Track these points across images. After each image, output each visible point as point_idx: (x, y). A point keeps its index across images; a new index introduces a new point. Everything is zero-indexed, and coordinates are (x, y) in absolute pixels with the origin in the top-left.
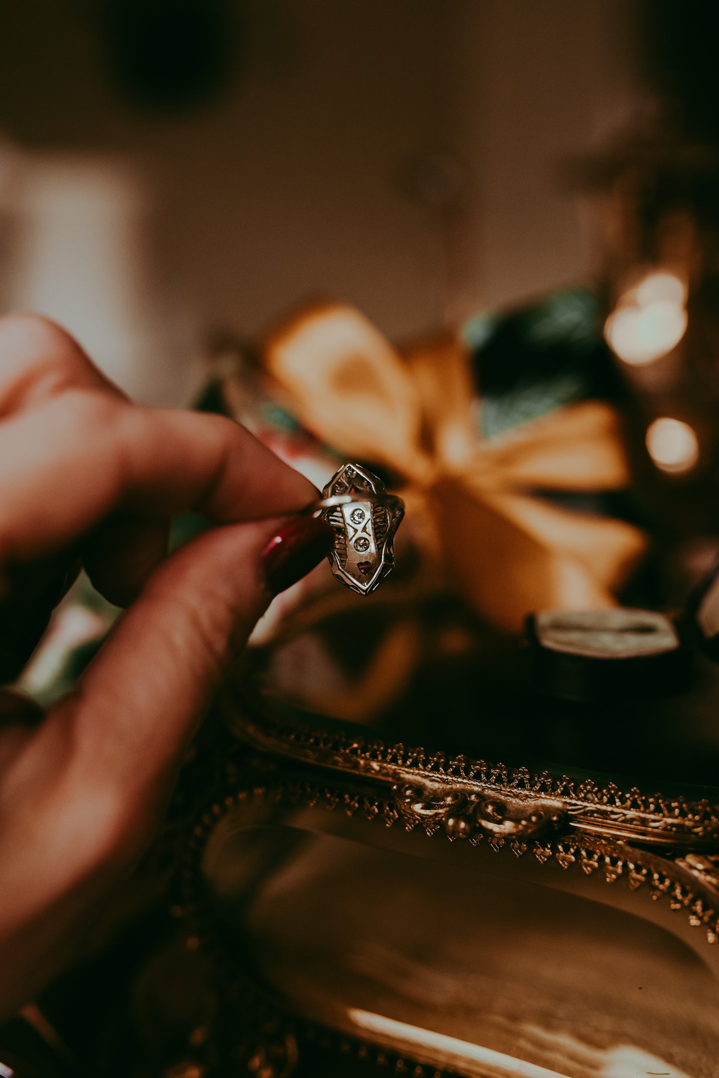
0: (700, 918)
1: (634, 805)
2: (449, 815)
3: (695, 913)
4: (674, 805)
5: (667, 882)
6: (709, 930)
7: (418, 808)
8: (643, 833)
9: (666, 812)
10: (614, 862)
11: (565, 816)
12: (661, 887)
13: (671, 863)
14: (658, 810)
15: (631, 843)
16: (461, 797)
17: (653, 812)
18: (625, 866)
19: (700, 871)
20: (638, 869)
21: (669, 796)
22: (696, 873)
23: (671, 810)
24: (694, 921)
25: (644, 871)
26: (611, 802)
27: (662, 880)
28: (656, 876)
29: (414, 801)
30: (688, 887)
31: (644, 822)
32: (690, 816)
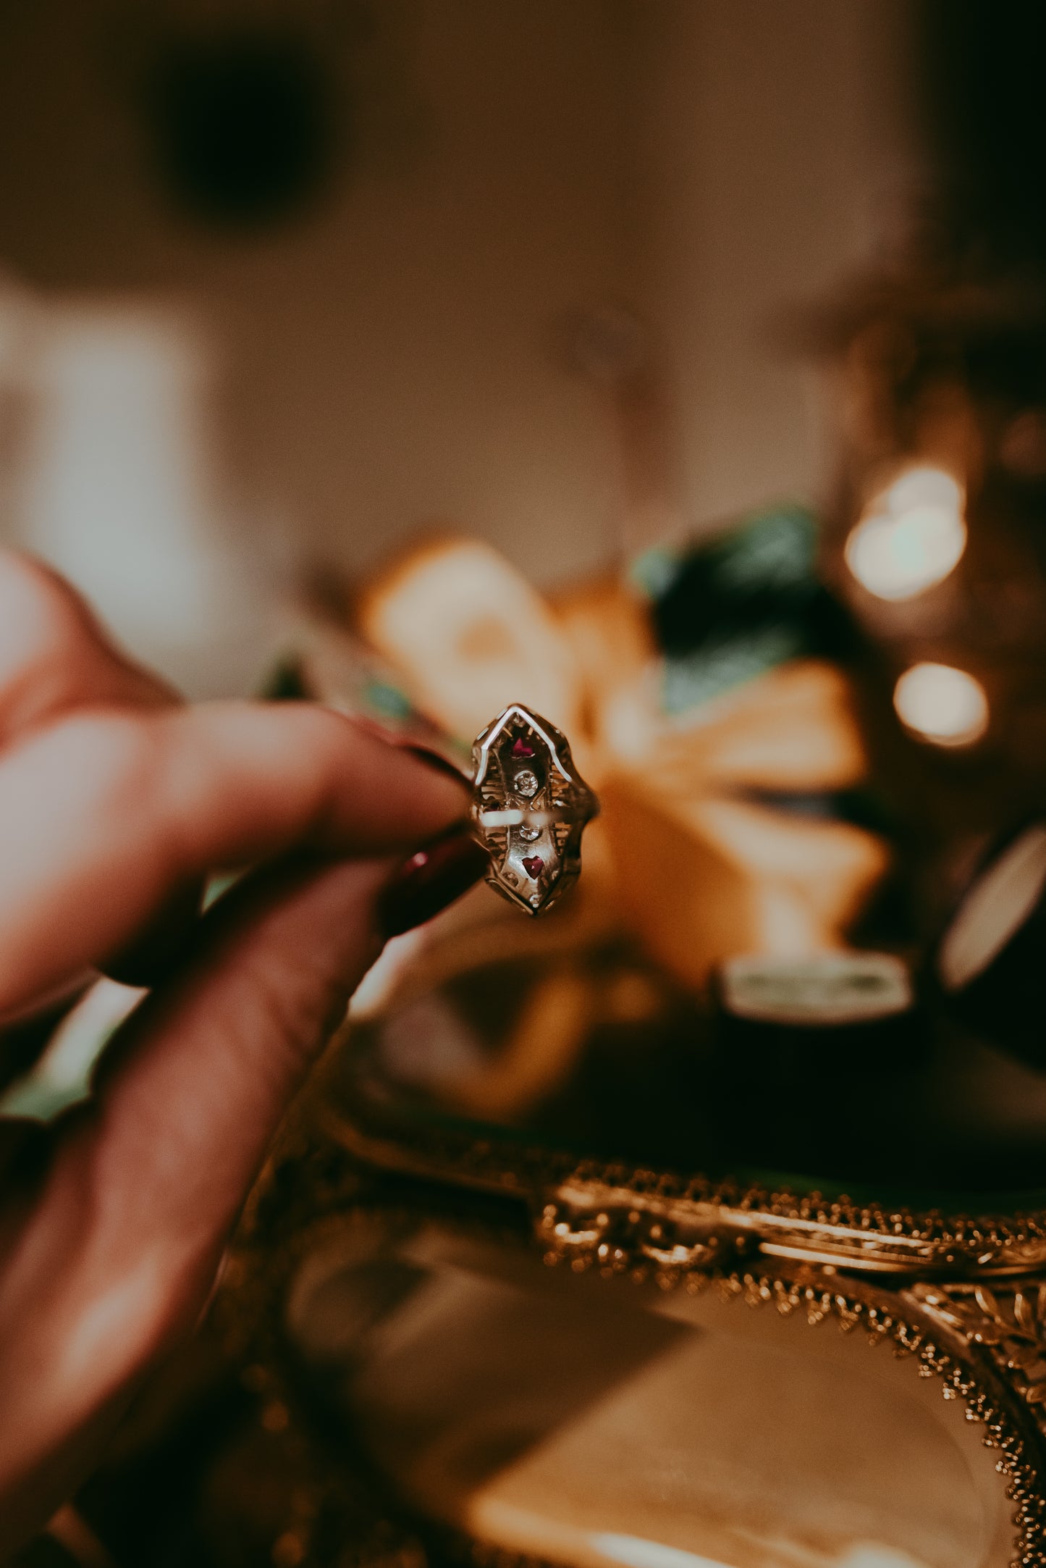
0: (932, 1368)
1: (844, 1221)
2: (600, 1241)
3: (925, 1361)
4: (896, 1218)
5: (888, 1322)
6: (945, 1384)
7: (562, 1229)
8: (858, 1257)
9: (884, 1228)
10: (818, 1297)
11: (755, 1238)
12: (880, 1328)
13: (893, 1296)
14: (874, 1226)
15: (842, 1271)
16: (619, 1214)
17: (867, 1229)
18: (833, 1301)
19: (931, 1305)
20: (850, 1305)
21: (888, 1208)
22: (926, 1309)
23: (890, 1226)
24: (925, 1372)
25: (858, 1308)
26: (813, 1217)
27: (881, 1318)
28: (873, 1313)
29: (558, 1219)
30: (915, 1328)
31: (857, 1242)
32: (916, 1233)
